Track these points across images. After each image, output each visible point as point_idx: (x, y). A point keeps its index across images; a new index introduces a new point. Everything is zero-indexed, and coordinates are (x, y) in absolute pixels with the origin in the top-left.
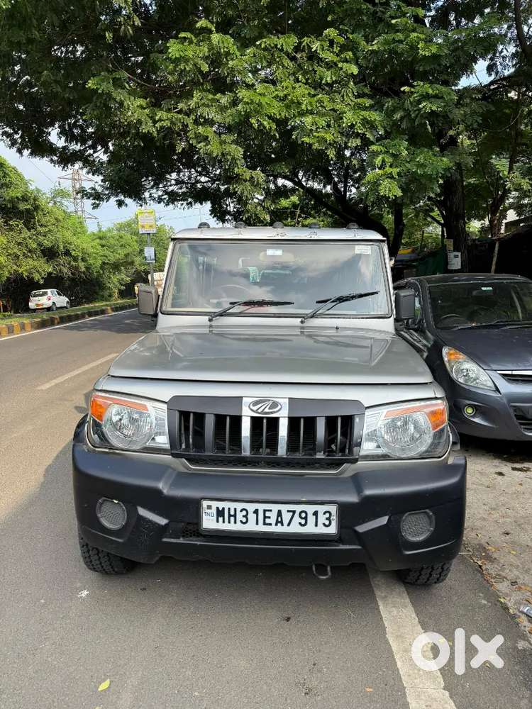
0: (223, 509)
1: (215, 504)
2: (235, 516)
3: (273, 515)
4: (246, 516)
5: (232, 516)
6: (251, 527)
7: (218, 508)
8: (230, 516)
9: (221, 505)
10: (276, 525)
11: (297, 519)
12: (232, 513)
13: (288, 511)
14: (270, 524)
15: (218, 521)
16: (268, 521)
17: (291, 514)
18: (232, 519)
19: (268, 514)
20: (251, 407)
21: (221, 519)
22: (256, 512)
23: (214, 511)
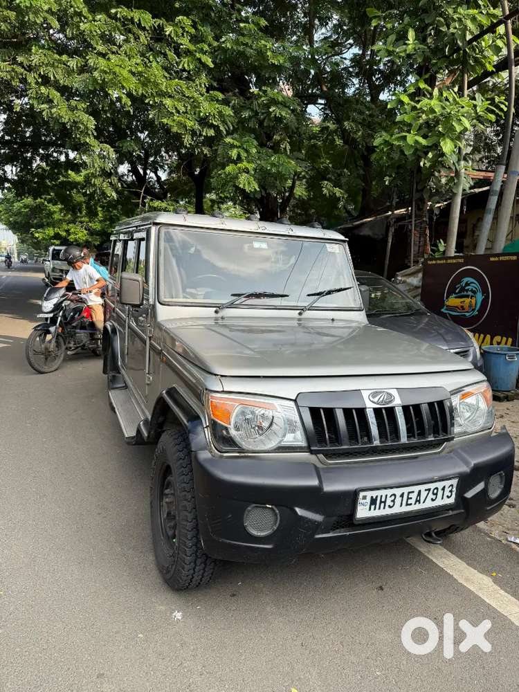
0: (377, 497)
1: (369, 494)
2: (385, 502)
3: (414, 496)
4: (393, 501)
5: (383, 502)
6: (397, 509)
7: (372, 497)
8: (381, 502)
9: (374, 494)
10: (415, 504)
11: (431, 496)
12: (383, 500)
13: (426, 490)
14: (411, 504)
15: (370, 509)
16: (410, 502)
17: (427, 492)
18: (382, 505)
19: (411, 496)
20: (372, 399)
21: (373, 507)
22: (402, 495)
23: (368, 500)
